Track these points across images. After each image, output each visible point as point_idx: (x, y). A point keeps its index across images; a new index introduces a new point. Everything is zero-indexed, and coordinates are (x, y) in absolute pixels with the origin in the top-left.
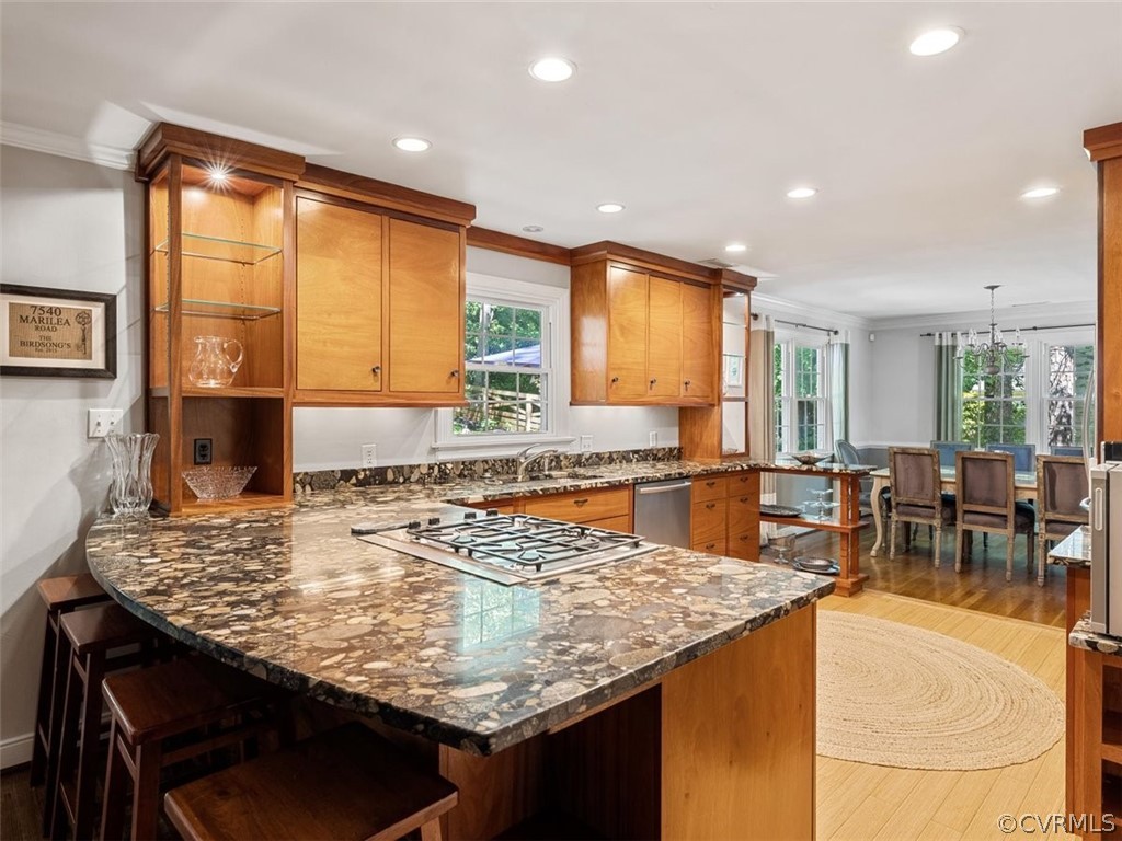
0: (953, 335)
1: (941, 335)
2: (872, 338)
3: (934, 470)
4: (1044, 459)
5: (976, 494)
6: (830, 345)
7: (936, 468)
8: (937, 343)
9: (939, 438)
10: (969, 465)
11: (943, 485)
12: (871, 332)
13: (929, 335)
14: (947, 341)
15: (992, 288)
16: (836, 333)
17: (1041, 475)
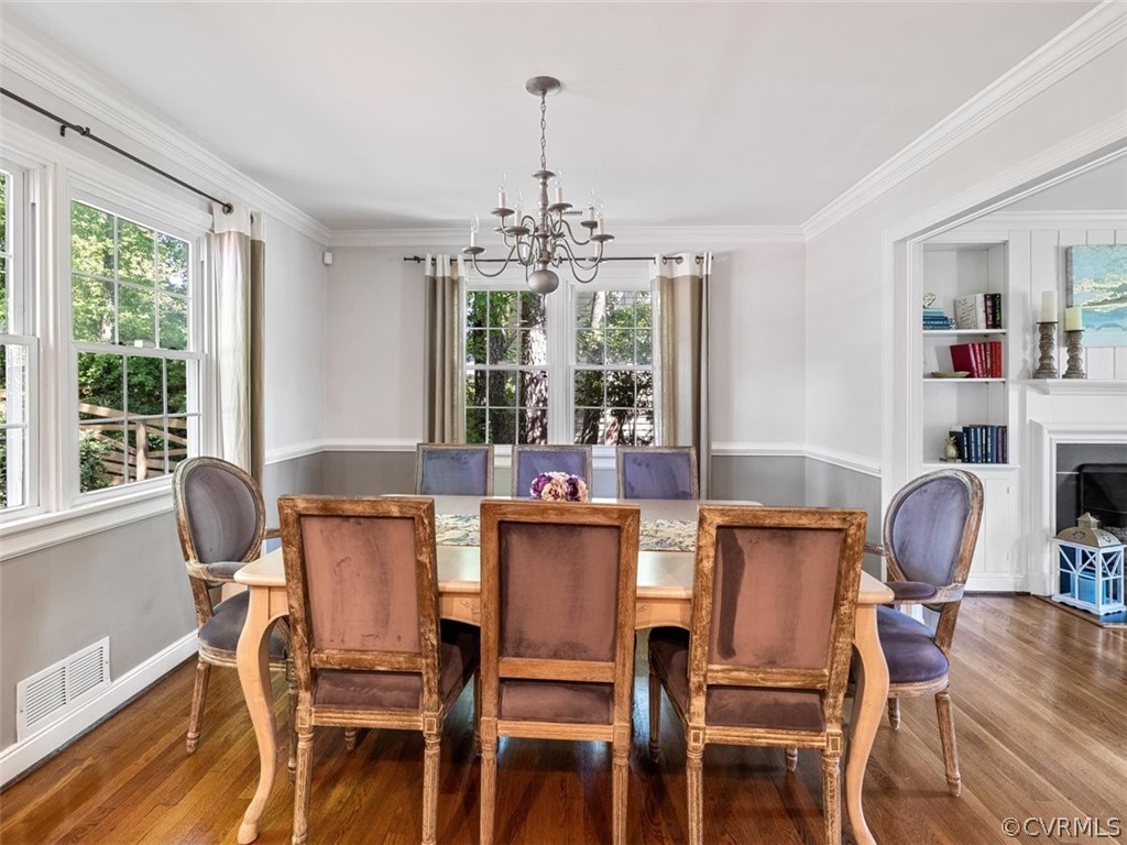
0: (453, 261)
1: (434, 260)
2: (328, 259)
3: (420, 565)
4: (719, 520)
5: (533, 632)
6: (212, 236)
7: (425, 558)
8: (428, 271)
9: (432, 439)
10: (517, 543)
11: (445, 600)
12: (329, 249)
13: (417, 259)
14: (444, 270)
15: (545, 85)
16: (228, 208)
17: (708, 565)
